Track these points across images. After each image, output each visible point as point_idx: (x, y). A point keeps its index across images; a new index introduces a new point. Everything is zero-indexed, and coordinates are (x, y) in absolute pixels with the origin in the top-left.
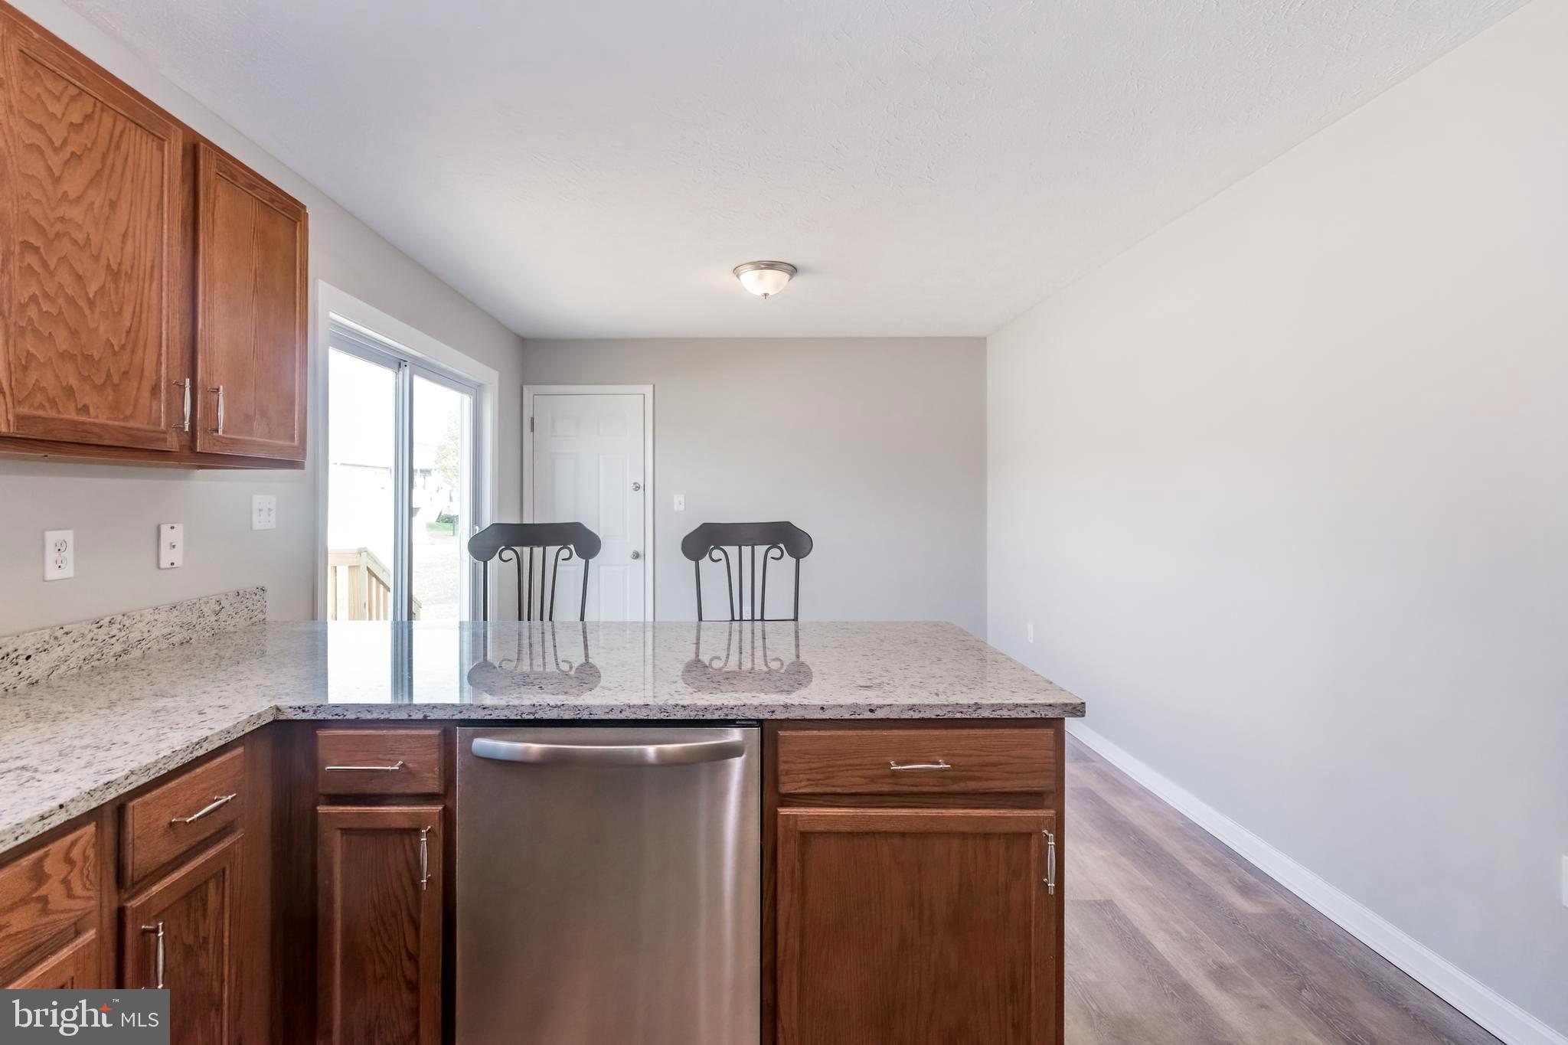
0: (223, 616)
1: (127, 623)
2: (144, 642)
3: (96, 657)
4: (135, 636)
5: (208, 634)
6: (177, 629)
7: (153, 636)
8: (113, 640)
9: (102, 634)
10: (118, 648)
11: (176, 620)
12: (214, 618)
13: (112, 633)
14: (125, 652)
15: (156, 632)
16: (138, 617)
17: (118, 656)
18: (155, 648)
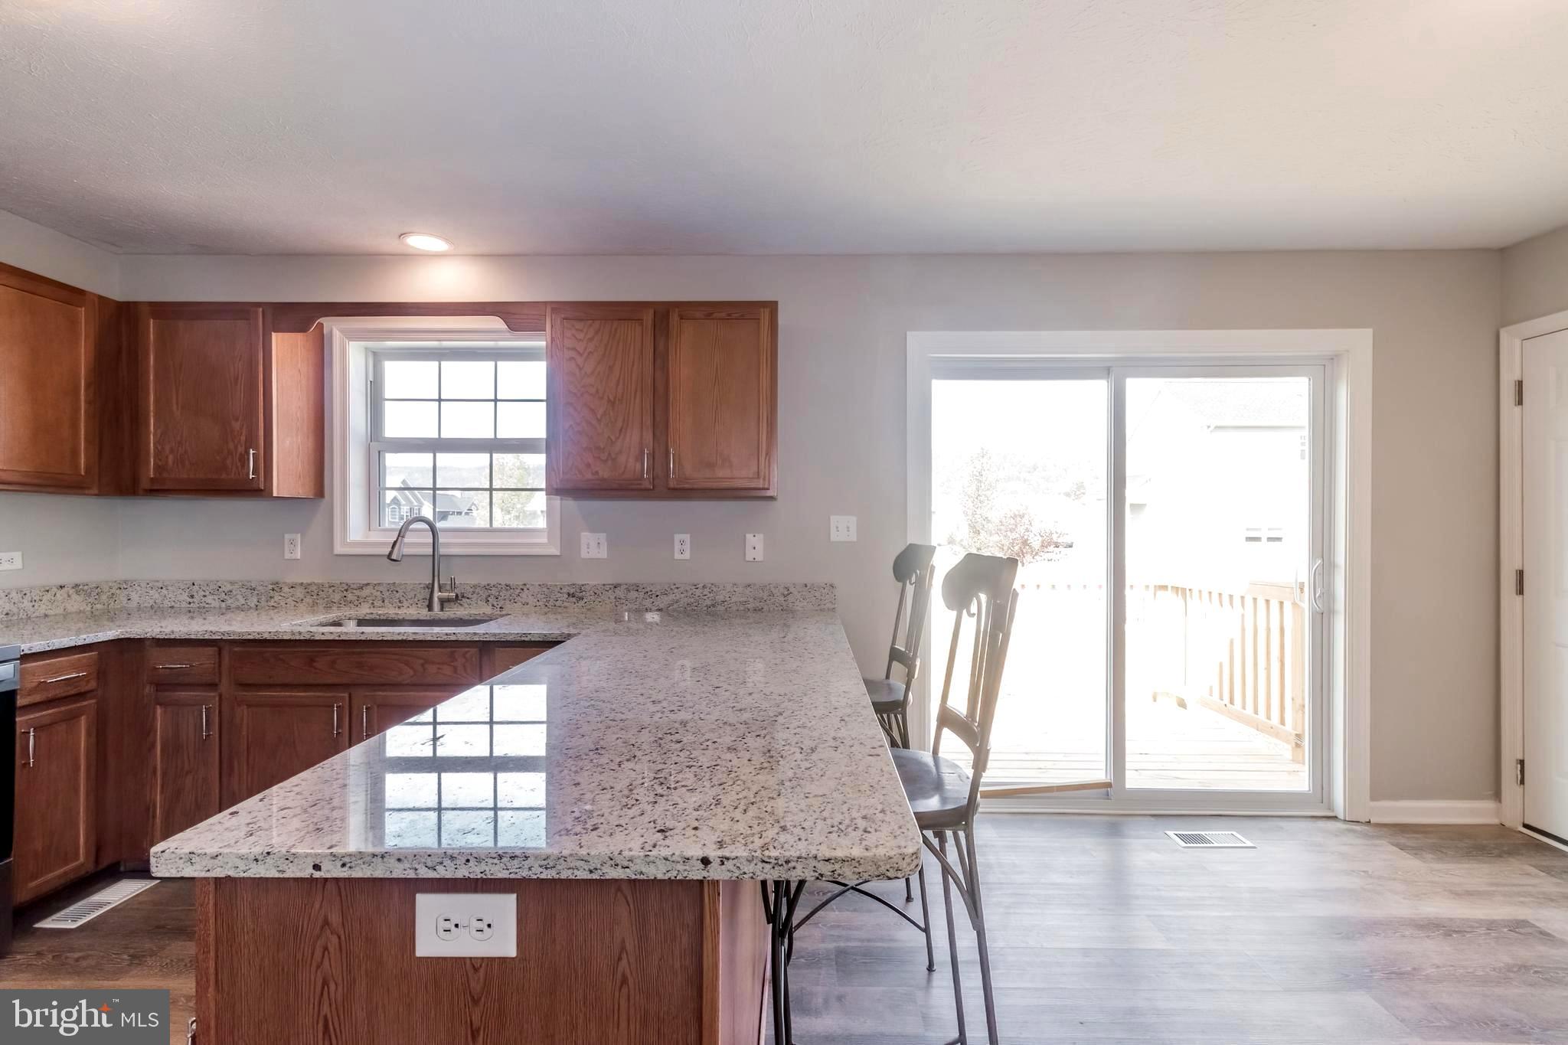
0: (790, 598)
1: (715, 590)
2: (726, 603)
3: (695, 604)
4: (720, 598)
5: (776, 609)
6: (751, 600)
7: (733, 601)
8: (705, 597)
9: (698, 592)
10: (709, 603)
11: (750, 594)
12: (782, 599)
13: (705, 593)
14: (713, 606)
15: (734, 599)
16: (721, 587)
17: (708, 607)
18: (735, 608)
